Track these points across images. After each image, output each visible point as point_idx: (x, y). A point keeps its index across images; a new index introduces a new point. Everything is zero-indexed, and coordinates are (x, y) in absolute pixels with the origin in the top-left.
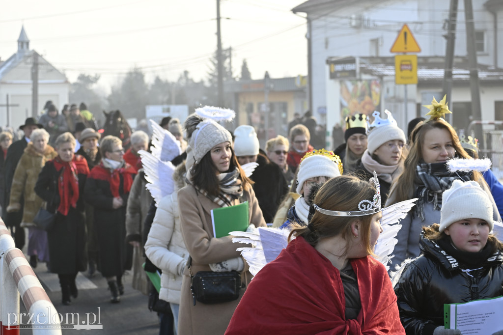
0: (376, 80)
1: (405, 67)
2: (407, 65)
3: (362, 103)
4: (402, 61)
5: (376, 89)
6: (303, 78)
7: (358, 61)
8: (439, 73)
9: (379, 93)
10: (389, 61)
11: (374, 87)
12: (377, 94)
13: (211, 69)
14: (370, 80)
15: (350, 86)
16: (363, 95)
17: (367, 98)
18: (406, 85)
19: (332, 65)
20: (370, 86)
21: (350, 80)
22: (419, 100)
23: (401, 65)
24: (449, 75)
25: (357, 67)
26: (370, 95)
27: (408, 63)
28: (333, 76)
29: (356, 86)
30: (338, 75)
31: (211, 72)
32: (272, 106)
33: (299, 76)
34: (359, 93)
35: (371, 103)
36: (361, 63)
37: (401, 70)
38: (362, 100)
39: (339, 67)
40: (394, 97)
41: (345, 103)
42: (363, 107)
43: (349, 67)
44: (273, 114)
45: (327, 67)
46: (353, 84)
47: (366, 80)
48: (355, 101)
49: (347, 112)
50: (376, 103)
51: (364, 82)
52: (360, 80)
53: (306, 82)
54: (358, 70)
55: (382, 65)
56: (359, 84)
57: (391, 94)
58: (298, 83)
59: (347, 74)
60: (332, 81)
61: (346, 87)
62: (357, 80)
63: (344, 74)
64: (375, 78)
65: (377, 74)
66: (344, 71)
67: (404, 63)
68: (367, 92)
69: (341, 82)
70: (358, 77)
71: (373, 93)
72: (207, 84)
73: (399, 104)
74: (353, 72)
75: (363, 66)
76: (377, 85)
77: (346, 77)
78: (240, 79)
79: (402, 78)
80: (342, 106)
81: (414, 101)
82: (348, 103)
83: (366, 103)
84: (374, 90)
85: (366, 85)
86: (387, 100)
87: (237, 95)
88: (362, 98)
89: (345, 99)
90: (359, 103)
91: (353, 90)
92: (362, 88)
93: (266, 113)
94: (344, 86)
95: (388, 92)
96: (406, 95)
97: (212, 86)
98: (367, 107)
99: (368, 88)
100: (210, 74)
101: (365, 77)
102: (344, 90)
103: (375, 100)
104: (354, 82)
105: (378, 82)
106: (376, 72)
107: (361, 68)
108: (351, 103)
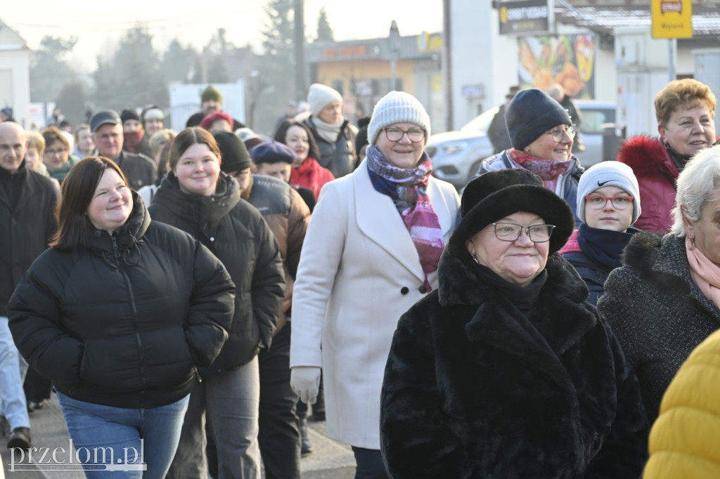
0: (583, 35)
3: (560, 76)
5: (585, 51)
6: (433, 36)
7: (551, 2)
9: (590, 58)
11: (581, 48)
12: (587, 60)
13: (266, 25)
14: (575, 35)
15: (536, 46)
16: (561, 61)
17: (568, 67)
18: (671, 40)
19: (504, 10)
20: (573, 46)
21: (536, 36)
25: (549, 12)
26: (575, 62)
28: (504, 28)
29: (549, 46)
30: (515, 27)
31: (266, 30)
32: (376, 85)
33: (424, 33)
34: (552, 59)
35: (575, 76)
36: (556, 7)
38: (560, 71)
39: (516, 14)
40: (636, 63)
41: (527, 77)
43: (535, 12)
45: (495, 13)
46: (542, 43)
47: (566, 35)
48: (546, 72)
50: (585, 76)
51: (562, 38)
52: (556, 36)
53: (439, 44)
54: (551, 19)
55: (590, 9)
56: (554, 43)
57: (630, 57)
58: (422, 47)
59: (531, 25)
60: (504, 38)
61: (529, 47)
62: (550, 36)
63: (525, 25)
64: (584, 31)
65: (585, 24)
66: (525, 20)
68: (569, 57)
69: (519, 39)
70: (551, 30)
71: (580, 58)
72: (259, 50)
73: (646, 76)
74: (543, 22)
75: (559, 10)
76: (586, 43)
77: (529, 30)
78: (316, 40)
79: (664, 26)
80: (521, 82)
82: (533, 75)
83: (566, 77)
84: (582, 53)
85: (567, 44)
86: (622, 69)
87: (314, 67)
88: (559, 67)
89: (527, 69)
90: (554, 77)
91: (543, 53)
92: (558, 48)
93: (366, 96)
94: (524, 47)
95: (623, 53)
96: (671, 58)
97: (268, 53)
98: (569, 83)
99: (569, 49)
100: (265, 34)
101: (564, 30)
102: (526, 54)
103: (584, 71)
104: (545, 39)
105: (589, 38)
106: (583, 20)
107: (557, 15)
108: (538, 77)
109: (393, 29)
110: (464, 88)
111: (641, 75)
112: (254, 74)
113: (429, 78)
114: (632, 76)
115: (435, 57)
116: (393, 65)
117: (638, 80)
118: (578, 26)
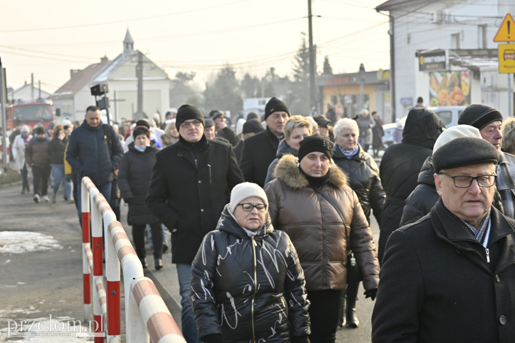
0: (464, 71)
1: (508, 56)
2: (511, 54)
3: (452, 93)
4: (506, 51)
5: (466, 80)
6: (385, 71)
7: (447, 53)
9: (468, 84)
10: (475, 53)
11: (463, 78)
12: (466, 84)
13: (296, 66)
14: (460, 71)
15: (439, 77)
16: (452, 85)
17: (457, 88)
18: (509, 74)
19: (422, 58)
20: (459, 77)
21: (439, 72)
23: (505, 54)
25: (446, 59)
26: (460, 86)
27: (513, 52)
28: (422, 68)
29: (446, 77)
30: (428, 67)
31: (296, 68)
32: (354, 98)
33: (380, 70)
34: (448, 84)
35: (460, 93)
36: (450, 56)
37: (505, 60)
38: (452, 90)
39: (428, 60)
40: (492, 86)
41: (434, 94)
42: (453, 97)
43: (439, 59)
44: (356, 106)
45: (417, 60)
46: (442, 75)
47: (455, 71)
48: (445, 91)
49: (437, 102)
50: (466, 93)
51: (453, 73)
52: (450, 71)
53: (388, 76)
54: (447, 62)
55: (469, 57)
56: (449, 75)
57: (488, 83)
58: (379, 77)
59: (437, 66)
60: (422, 73)
61: (435, 78)
62: (447, 72)
63: (433, 66)
64: (465, 69)
65: (466, 65)
66: (433, 63)
68: (457, 83)
69: (430, 73)
70: (447, 68)
71: (463, 83)
72: (292, 79)
73: (497, 93)
74: (444, 63)
75: (452, 58)
76: (466, 76)
77: (435, 68)
78: (322, 74)
79: (505, 66)
80: (431, 96)
82: (438, 93)
83: (455, 94)
84: (464, 81)
85: (456, 76)
86: (484, 90)
87: (321, 88)
88: (452, 88)
89: (434, 90)
90: (449, 94)
91: (443, 81)
92: (451, 78)
94: (433, 77)
95: (485, 81)
96: (510, 83)
97: (297, 81)
98: (457, 97)
99: (457, 79)
100: (295, 71)
101: (455, 68)
102: (434, 81)
103: (465, 90)
104: (444, 73)
105: (468, 73)
106: (464, 63)
107: (450, 60)
108: (440, 93)
109: (362, 68)
110: (402, 99)
111: (494, 93)
112: (289, 92)
113: (383, 94)
114: (490, 94)
115: (386, 83)
116: (361, 87)
118: (462, 66)
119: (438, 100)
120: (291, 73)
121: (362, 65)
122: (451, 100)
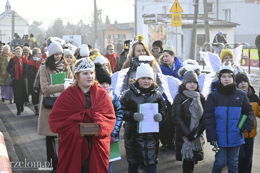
1: (176, 19)
2: (177, 18)
3: (158, 34)
4: (175, 16)
5: (164, 29)
6: (133, 23)
7: (156, 16)
8: (191, 22)
11: (163, 28)
12: (165, 31)
13: (92, 19)
14: (162, 24)
16: (158, 31)
17: (160, 32)
18: (176, 27)
19: (145, 18)
20: (161, 27)
21: (153, 25)
22: (182, 34)
23: (174, 18)
24: (195, 22)
25: (156, 19)
26: (162, 31)
27: (178, 17)
28: (145, 22)
29: (156, 27)
30: (148, 22)
31: (92, 20)
32: (119, 36)
33: (131, 22)
34: (156, 31)
35: (162, 35)
37: (174, 20)
38: (158, 33)
39: (148, 19)
40: (172, 32)
41: (151, 35)
42: (159, 37)
43: (152, 19)
45: (143, 18)
46: (154, 26)
47: (160, 24)
48: (155, 34)
49: (152, 39)
50: (164, 35)
51: (159, 25)
52: (157, 25)
54: (156, 20)
55: (167, 18)
57: (170, 31)
59: (152, 22)
60: (145, 25)
61: (151, 27)
62: (156, 24)
63: (150, 22)
64: (164, 23)
65: (165, 22)
66: (150, 20)
67: (175, 17)
68: (160, 30)
69: (149, 25)
70: (156, 23)
71: (163, 30)
72: (91, 26)
73: (174, 35)
74: (154, 21)
76: (164, 27)
77: (151, 23)
78: (105, 23)
79: (175, 23)
80: (149, 36)
81: (180, 34)
82: (152, 35)
83: (160, 35)
84: (163, 29)
86: (169, 33)
87: (104, 31)
88: (158, 32)
89: (151, 33)
90: (157, 35)
91: (154, 29)
92: (158, 27)
93: (117, 39)
94: (150, 27)
95: (169, 30)
96: (176, 31)
97: (93, 26)
98: (160, 36)
99: (160, 28)
100: (92, 22)
101: (159, 23)
102: (150, 29)
103: (164, 33)
104: (155, 25)
105: (165, 25)
106: (164, 21)
107: (157, 19)
108: (153, 34)
109: (116, 22)
111: (173, 35)
112: (90, 32)
114: (171, 35)
115: (133, 29)
117: (172, 36)
118: (163, 22)
119: (152, 37)
120: (90, 23)
121: (116, 20)
122: (158, 38)
